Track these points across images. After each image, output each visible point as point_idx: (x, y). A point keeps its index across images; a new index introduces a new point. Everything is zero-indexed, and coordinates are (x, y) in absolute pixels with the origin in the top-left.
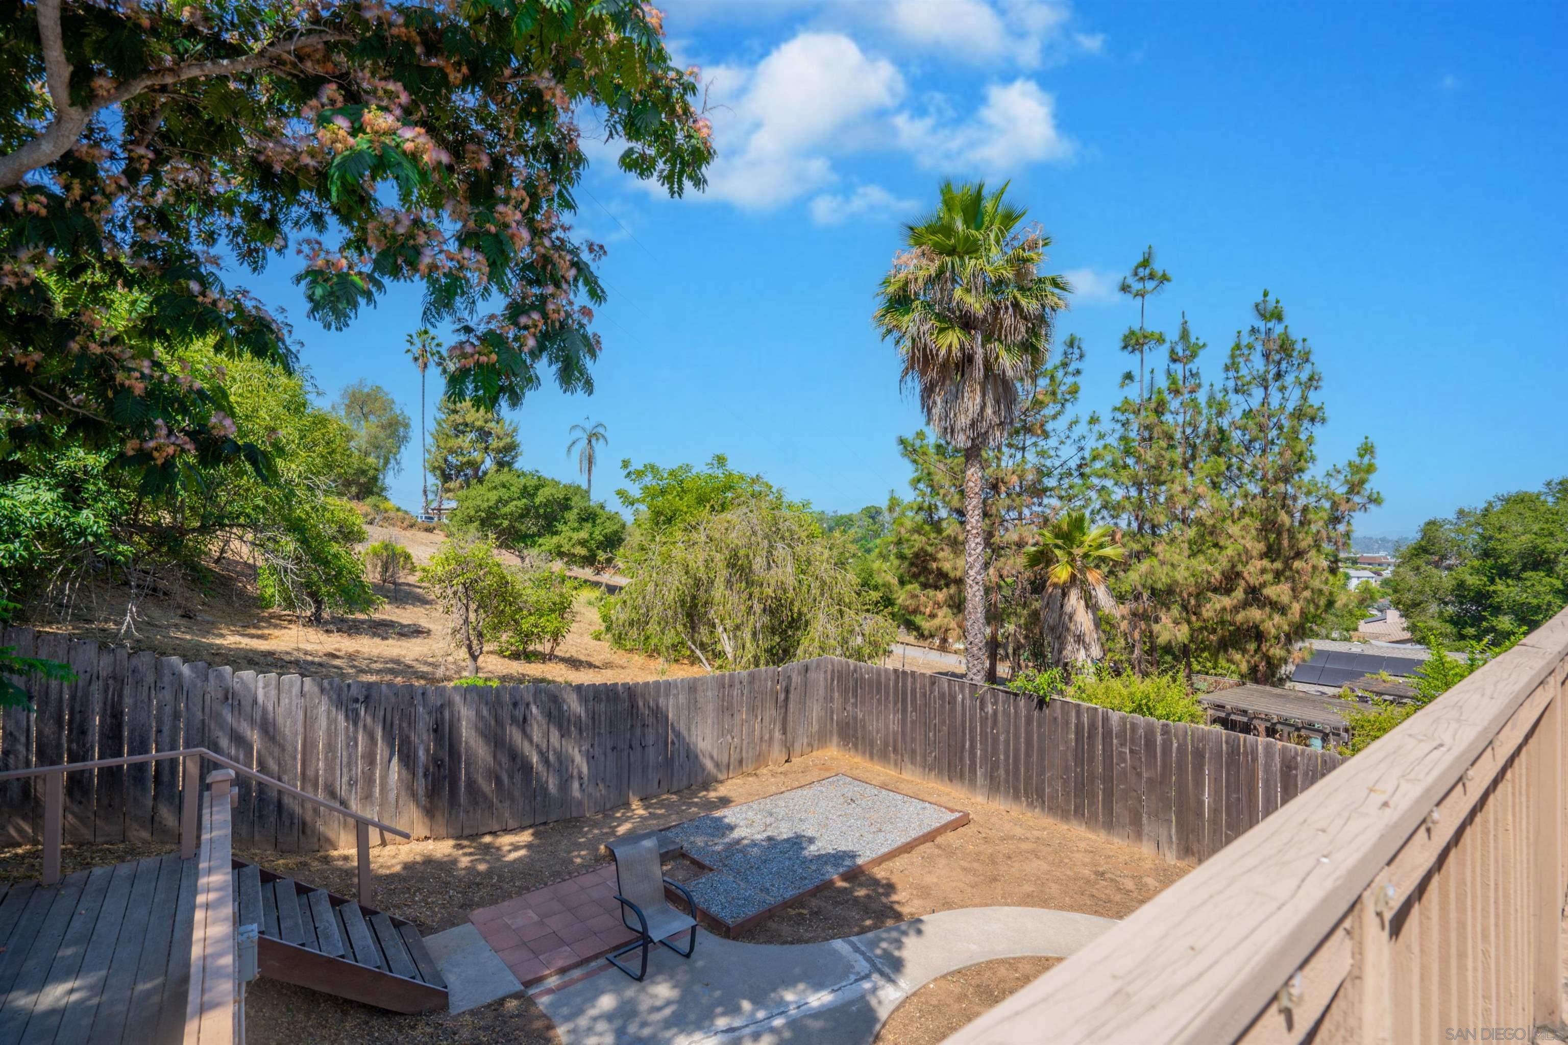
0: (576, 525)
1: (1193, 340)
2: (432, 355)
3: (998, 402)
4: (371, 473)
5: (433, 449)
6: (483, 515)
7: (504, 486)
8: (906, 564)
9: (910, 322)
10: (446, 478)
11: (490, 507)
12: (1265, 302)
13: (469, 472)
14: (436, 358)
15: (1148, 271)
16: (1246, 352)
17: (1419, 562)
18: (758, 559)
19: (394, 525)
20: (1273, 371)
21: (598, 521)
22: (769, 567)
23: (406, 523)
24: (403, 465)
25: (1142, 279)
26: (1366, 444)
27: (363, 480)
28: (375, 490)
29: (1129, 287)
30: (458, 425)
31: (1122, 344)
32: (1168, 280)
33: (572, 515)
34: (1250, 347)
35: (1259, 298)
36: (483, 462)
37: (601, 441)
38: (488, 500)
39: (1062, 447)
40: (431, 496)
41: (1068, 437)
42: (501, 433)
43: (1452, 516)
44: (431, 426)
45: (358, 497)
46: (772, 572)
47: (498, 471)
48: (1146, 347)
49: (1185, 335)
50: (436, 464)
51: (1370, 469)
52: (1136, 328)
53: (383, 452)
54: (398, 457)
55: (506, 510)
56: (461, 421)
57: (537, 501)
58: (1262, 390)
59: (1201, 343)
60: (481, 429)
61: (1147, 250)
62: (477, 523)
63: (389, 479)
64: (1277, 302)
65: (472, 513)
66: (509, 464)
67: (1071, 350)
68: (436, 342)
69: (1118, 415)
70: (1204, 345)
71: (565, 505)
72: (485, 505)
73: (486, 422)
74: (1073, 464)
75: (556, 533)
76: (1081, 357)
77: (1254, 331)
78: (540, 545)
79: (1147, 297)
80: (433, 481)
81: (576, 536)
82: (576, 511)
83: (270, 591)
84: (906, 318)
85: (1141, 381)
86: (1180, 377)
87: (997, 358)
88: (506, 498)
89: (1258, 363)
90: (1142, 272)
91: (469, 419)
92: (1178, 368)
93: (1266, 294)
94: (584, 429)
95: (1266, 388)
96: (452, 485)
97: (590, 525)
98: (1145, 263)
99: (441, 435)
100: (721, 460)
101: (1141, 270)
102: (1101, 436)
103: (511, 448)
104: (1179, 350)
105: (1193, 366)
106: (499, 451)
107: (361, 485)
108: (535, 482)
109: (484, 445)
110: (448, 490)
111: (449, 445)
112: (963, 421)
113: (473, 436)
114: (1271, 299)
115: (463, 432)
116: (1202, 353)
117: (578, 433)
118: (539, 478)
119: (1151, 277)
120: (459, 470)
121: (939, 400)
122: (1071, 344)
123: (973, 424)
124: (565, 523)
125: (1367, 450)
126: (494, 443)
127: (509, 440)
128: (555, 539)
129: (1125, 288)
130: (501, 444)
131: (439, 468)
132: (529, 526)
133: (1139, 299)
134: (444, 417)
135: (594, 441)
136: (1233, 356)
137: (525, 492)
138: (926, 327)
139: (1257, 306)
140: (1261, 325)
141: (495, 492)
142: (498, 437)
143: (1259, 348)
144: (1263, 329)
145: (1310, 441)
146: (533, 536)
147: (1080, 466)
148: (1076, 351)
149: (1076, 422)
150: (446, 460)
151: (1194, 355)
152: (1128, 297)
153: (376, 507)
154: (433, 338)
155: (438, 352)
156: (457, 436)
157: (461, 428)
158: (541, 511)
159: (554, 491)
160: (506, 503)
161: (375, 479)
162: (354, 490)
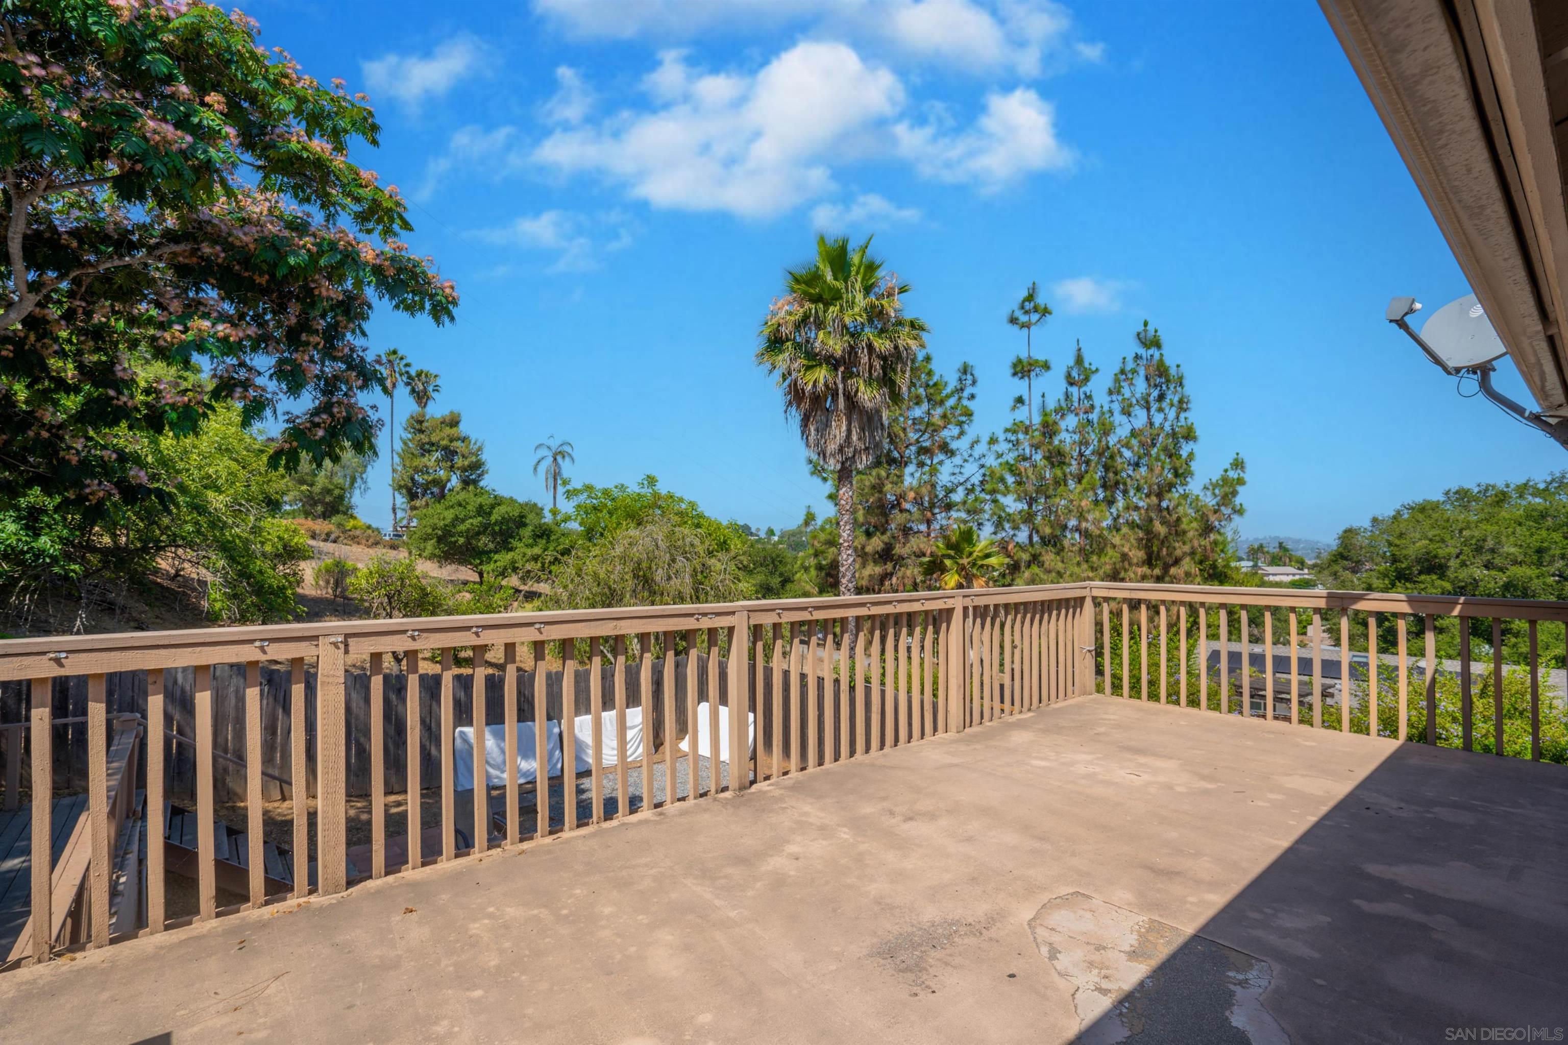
0: (531, 541)
1: (1087, 365)
2: (401, 375)
3: (863, 430)
4: (337, 492)
5: (399, 468)
6: (440, 533)
7: (460, 505)
8: (823, 574)
9: (783, 360)
10: (412, 496)
11: (446, 526)
12: (1145, 331)
13: (436, 490)
14: (404, 378)
15: (1032, 304)
16: (1130, 376)
17: (1336, 567)
18: (660, 571)
19: (359, 543)
20: (1155, 393)
21: (553, 537)
22: (669, 578)
23: (371, 540)
24: (370, 484)
25: (1027, 312)
26: (1236, 460)
27: (328, 499)
28: (341, 508)
29: (1017, 319)
30: (423, 444)
31: (1012, 371)
32: (1050, 313)
33: (526, 532)
34: (1134, 371)
35: (1141, 328)
36: (449, 480)
37: (567, 459)
38: (444, 519)
39: (965, 464)
40: (400, 514)
41: (971, 455)
42: (466, 451)
43: (1367, 524)
44: (398, 446)
45: (325, 516)
46: (672, 583)
47: (463, 489)
48: (1033, 374)
49: (1079, 360)
50: (402, 483)
51: (1241, 482)
52: (1024, 355)
53: (349, 472)
54: (364, 476)
55: (462, 527)
56: (427, 440)
57: (493, 518)
58: (1145, 411)
59: (1094, 368)
60: (445, 448)
61: (1031, 286)
62: (434, 541)
63: (356, 499)
64: (1156, 331)
65: (430, 531)
66: (475, 482)
67: (964, 377)
68: (404, 362)
69: (1010, 436)
70: (1097, 370)
71: (521, 522)
72: (442, 523)
73: (451, 441)
74: (976, 479)
75: (511, 549)
76: (974, 382)
77: (1137, 357)
78: (496, 562)
79: (1033, 328)
80: (401, 500)
81: (529, 552)
82: (530, 528)
83: (218, 605)
84: (781, 357)
85: (1030, 405)
86: (1075, 399)
87: (857, 391)
88: (462, 516)
89: (1141, 386)
90: (1028, 306)
91: (434, 439)
92: (1074, 390)
93: (1146, 324)
94: (549, 448)
95: (1148, 409)
96: (418, 503)
97: (544, 541)
98: (1030, 298)
99: (407, 455)
100: (651, 481)
101: (1027, 304)
102: (999, 456)
103: (477, 466)
104: (1075, 374)
105: (1087, 389)
106: (464, 469)
107: (327, 503)
108: (491, 501)
109: (449, 464)
110: (414, 508)
111: (415, 464)
112: (832, 447)
113: (438, 455)
114: (1151, 328)
115: (429, 451)
116: (1094, 379)
117: (543, 452)
118: (495, 497)
119: (1036, 309)
120: (426, 487)
121: (812, 429)
122: (965, 372)
123: (841, 450)
124: (520, 540)
125: (1238, 464)
126: (459, 461)
127: (474, 459)
128: (510, 555)
129: (1013, 320)
130: (466, 463)
131: (406, 487)
132: (484, 541)
133: (1025, 330)
134: (410, 436)
135: (559, 458)
136: (1117, 380)
137: (481, 511)
138: (796, 365)
139: (1138, 334)
140: (1142, 351)
141: (452, 511)
142: (463, 456)
143: (1142, 372)
144: (1144, 356)
145: (1191, 455)
146: (491, 551)
147: (982, 482)
148: (969, 377)
149: (977, 442)
150: (412, 479)
151: (1087, 380)
152: (1016, 328)
153: (339, 525)
154: (402, 359)
155: (407, 372)
156: (423, 455)
157: (427, 447)
158: (497, 528)
159: (509, 509)
160: (463, 521)
161: (341, 498)
162: (320, 508)
